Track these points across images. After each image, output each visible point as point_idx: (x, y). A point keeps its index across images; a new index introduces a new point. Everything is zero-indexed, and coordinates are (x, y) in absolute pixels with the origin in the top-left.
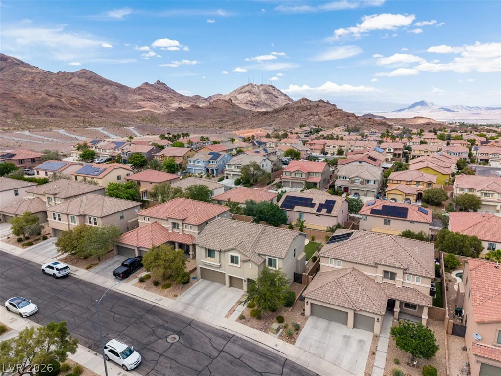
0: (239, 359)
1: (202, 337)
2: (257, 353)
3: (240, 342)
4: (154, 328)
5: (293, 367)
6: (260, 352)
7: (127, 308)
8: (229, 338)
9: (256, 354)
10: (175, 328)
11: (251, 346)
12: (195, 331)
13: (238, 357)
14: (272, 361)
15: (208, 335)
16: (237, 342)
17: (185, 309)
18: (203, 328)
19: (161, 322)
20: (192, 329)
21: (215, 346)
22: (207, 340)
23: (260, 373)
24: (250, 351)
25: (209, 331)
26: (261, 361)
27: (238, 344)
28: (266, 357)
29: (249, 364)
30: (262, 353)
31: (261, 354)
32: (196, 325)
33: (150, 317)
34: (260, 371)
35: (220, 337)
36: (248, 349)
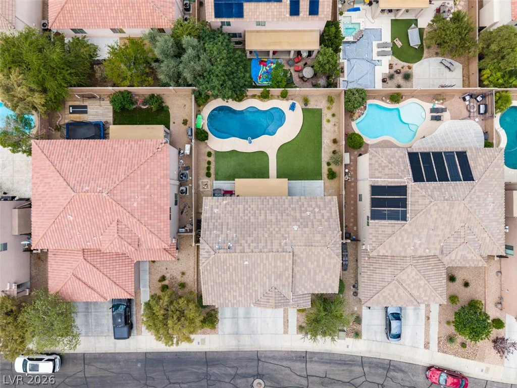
0: (326, 377)
1: (281, 370)
2: (336, 363)
3: (316, 358)
4: (232, 382)
5: (370, 363)
6: (338, 360)
7: (181, 370)
8: (304, 357)
9: (336, 365)
10: (250, 371)
11: (327, 357)
12: (271, 366)
13: (325, 376)
14: (352, 365)
15: (284, 363)
16: (313, 359)
17: (239, 341)
18: (274, 358)
19: (232, 371)
20: (265, 364)
21: (298, 374)
22: (288, 371)
23: (348, 382)
24: (330, 363)
25: (282, 359)
26: (343, 370)
27: (316, 361)
28: (345, 364)
29: (337, 378)
30: (340, 360)
31: (340, 362)
32: (265, 357)
33: (214, 370)
34: (347, 381)
35: (296, 361)
36: (327, 363)
